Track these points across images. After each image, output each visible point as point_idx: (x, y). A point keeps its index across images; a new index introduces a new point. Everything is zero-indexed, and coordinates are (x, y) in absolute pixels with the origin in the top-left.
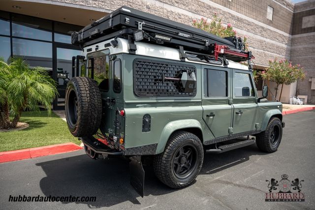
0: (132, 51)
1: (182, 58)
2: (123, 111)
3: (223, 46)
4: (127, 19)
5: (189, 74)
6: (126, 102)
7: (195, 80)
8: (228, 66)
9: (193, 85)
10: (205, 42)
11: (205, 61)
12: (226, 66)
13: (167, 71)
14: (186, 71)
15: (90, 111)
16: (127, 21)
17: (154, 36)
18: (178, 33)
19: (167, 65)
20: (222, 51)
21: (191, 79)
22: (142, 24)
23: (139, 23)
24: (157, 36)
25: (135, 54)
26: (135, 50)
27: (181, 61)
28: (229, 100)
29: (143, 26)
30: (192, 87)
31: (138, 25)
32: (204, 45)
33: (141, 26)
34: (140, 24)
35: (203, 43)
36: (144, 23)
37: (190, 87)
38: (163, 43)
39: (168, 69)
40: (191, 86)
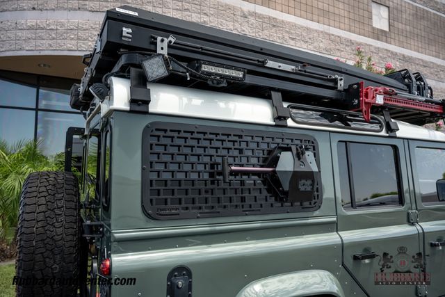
0: (139, 104)
1: (280, 118)
2: (108, 263)
3: (381, 89)
4: (126, 31)
5: (299, 156)
6: (116, 235)
7: (315, 169)
8: (398, 134)
9: (309, 182)
10: (335, 81)
11: (340, 124)
12: (392, 134)
13: (241, 151)
14: (288, 149)
15: (39, 257)
16: (124, 34)
17: (198, 68)
18: (264, 62)
19: (240, 137)
20: (380, 100)
21: (303, 169)
22: (166, 41)
23: (159, 38)
24: (205, 68)
25: (147, 113)
26: (147, 102)
27: (276, 126)
28: (408, 213)
29: (169, 46)
30: (309, 189)
31: (155, 44)
32: (335, 88)
33: (165, 45)
34: (162, 41)
35: (331, 84)
36: (172, 39)
37: (302, 188)
38: (224, 85)
39: (243, 145)
40: (304, 186)
